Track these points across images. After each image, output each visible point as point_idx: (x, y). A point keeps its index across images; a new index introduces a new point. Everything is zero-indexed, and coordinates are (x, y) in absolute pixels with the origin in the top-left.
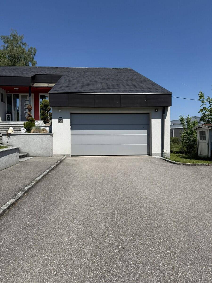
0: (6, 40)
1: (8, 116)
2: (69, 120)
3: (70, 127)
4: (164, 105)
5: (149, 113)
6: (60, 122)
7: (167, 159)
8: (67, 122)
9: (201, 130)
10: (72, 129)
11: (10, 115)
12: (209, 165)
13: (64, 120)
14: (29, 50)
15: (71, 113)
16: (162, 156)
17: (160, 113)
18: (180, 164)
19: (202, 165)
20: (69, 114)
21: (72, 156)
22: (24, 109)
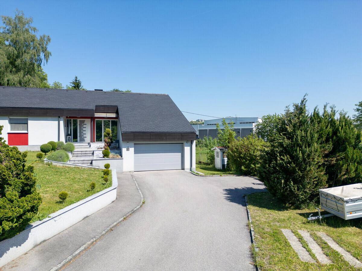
0: (8, 21)
1: (69, 137)
2: (133, 148)
3: (134, 153)
4: (192, 140)
5: (183, 143)
6: (128, 150)
7: (193, 173)
8: (132, 150)
9: (216, 151)
10: (134, 154)
11: (70, 137)
12: (212, 176)
13: (130, 149)
14: (41, 38)
15: (134, 144)
16: (191, 170)
17: (189, 143)
18: (199, 176)
19: (209, 176)
20: (133, 145)
21: (134, 171)
22: (82, 131)
